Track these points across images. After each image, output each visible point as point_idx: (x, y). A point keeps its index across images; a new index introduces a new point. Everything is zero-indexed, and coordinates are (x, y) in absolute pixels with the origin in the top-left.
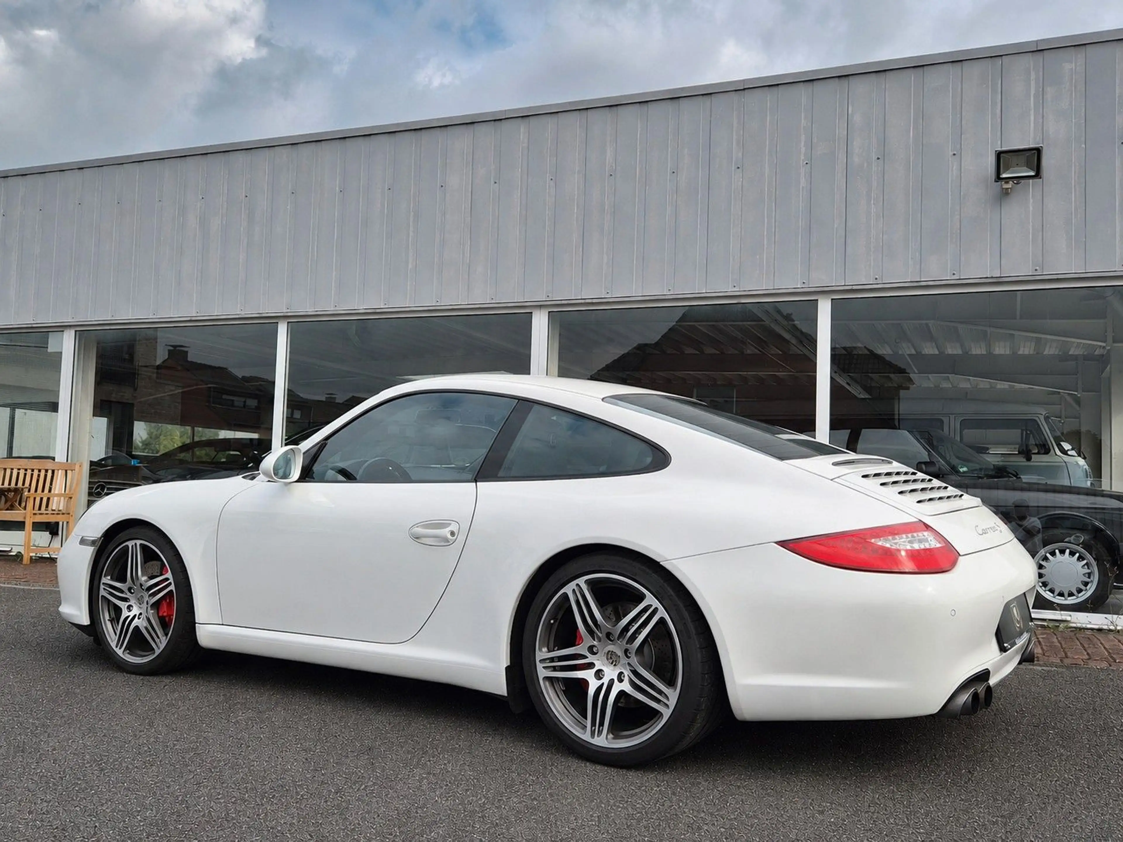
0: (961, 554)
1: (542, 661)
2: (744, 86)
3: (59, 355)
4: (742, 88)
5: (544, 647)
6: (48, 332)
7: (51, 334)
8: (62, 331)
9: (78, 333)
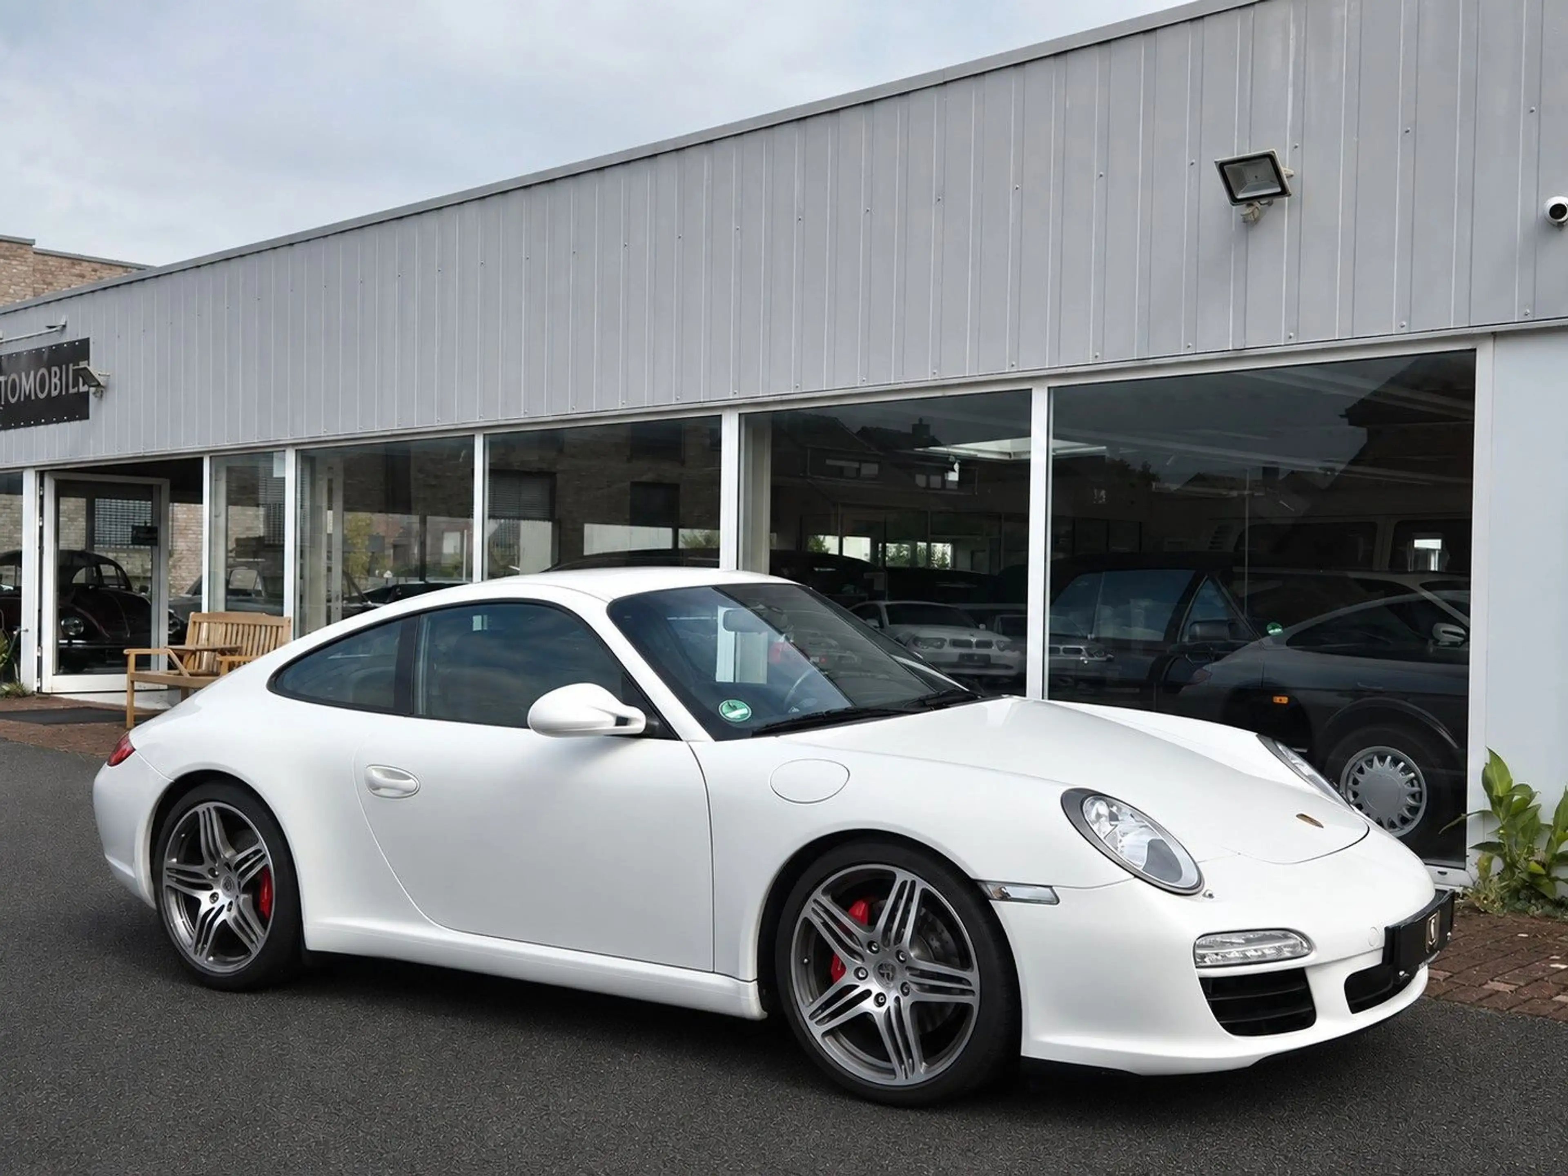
2: (944, 78)
3: (282, 480)
4: (941, 82)
6: (272, 452)
7: (275, 454)
8: (284, 451)
9: (299, 453)
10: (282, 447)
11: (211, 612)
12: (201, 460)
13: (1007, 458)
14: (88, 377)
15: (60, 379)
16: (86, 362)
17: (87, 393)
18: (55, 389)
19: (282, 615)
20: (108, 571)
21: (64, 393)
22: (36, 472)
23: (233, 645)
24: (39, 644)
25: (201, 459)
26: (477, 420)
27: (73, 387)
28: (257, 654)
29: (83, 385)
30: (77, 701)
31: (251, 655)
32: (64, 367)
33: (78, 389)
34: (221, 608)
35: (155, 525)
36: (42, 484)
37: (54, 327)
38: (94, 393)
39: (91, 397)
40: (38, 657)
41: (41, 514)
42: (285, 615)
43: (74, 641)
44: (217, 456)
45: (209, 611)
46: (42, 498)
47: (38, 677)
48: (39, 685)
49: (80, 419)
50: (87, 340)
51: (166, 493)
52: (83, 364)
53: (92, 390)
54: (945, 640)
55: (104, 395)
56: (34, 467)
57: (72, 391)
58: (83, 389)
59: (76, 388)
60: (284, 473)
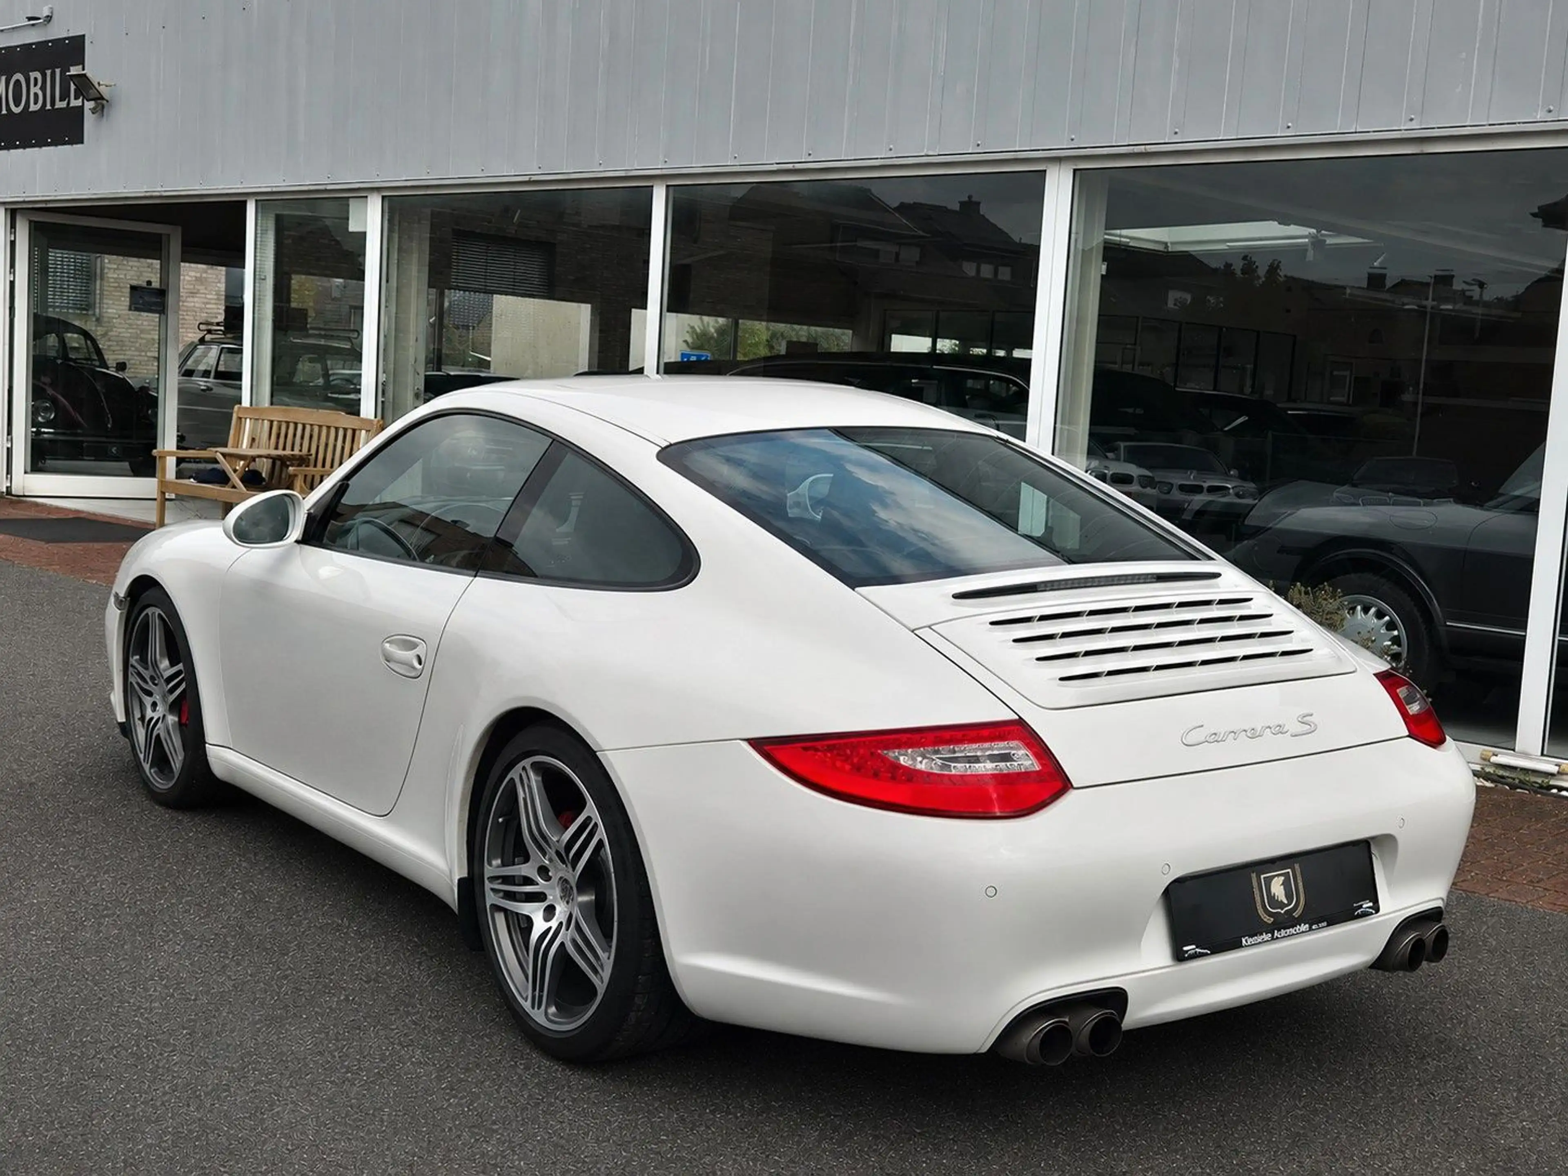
0: (1075, 786)
1: (493, 879)
3: (363, 236)
5: (496, 858)
6: (347, 198)
7: (351, 201)
8: (366, 197)
10: (362, 193)
11: (254, 406)
12: (243, 205)
13: (1161, 248)
14: (85, 86)
15: (43, 88)
16: (81, 67)
17: (82, 108)
18: (36, 103)
19: (358, 414)
21: (48, 107)
22: (6, 210)
23: (296, 452)
24: (9, 432)
25: (244, 203)
26: (657, 166)
27: (62, 100)
28: (332, 467)
29: (77, 98)
30: (58, 509)
31: (323, 466)
32: (48, 72)
33: (68, 103)
34: (266, 402)
35: (163, 287)
36: (13, 226)
37: (37, 18)
38: (94, 111)
39: (87, 113)
40: (8, 449)
41: (13, 265)
42: (363, 414)
43: (43, 430)
44: (266, 201)
45: (251, 405)
46: (13, 244)
47: (7, 474)
48: (9, 485)
49: (71, 143)
50: (84, 36)
51: (175, 247)
52: (76, 70)
53: (89, 105)
55: (105, 110)
56: (4, 203)
57: (60, 105)
58: (75, 103)
59: (66, 102)
60: (365, 225)
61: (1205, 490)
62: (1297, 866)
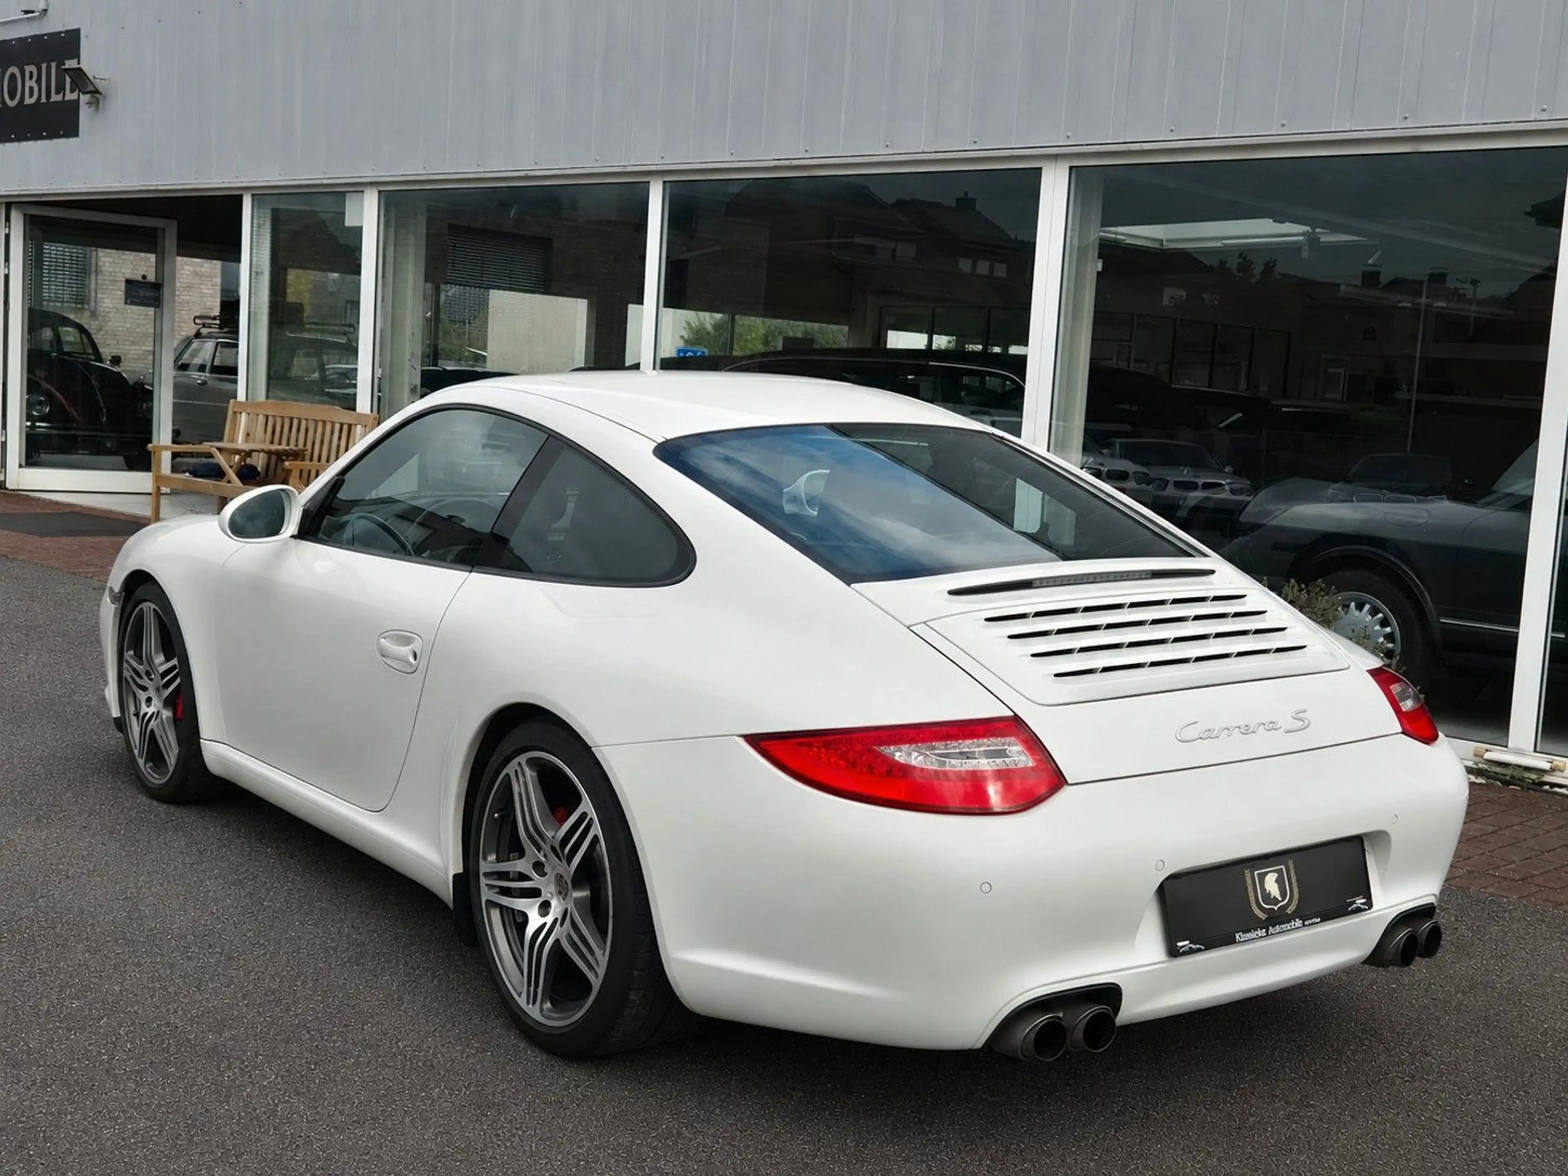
0: (1069, 782)
1: (488, 875)
3: (359, 230)
5: (491, 853)
6: (344, 192)
8: (363, 192)
9: (383, 194)
10: (359, 187)
11: (249, 401)
12: (239, 199)
13: (1157, 245)
14: (80, 79)
15: (39, 81)
16: (76, 61)
17: (77, 103)
18: (31, 96)
19: (354, 409)
20: (69, 335)
21: (43, 100)
22: (2, 203)
23: (292, 447)
24: (4, 427)
25: (240, 197)
26: (654, 162)
27: (57, 93)
28: (328, 461)
29: (72, 91)
30: (57, 503)
31: (319, 461)
32: (44, 66)
33: (64, 97)
34: (261, 396)
35: (159, 281)
36: (8, 220)
37: (33, 12)
38: (89, 104)
39: (83, 107)
41: (7, 259)
42: (359, 409)
43: (38, 424)
44: (261, 196)
45: (247, 399)
46: (7, 237)
49: (70, 136)
50: (78, 31)
51: (171, 242)
52: (71, 64)
53: (85, 97)
54: (1168, 482)
55: (100, 103)
57: (55, 98)
58: (70, 96)
59: (61, 95)
60: (362, 220)
61: (1200, 487)
62: (1291, 863)
